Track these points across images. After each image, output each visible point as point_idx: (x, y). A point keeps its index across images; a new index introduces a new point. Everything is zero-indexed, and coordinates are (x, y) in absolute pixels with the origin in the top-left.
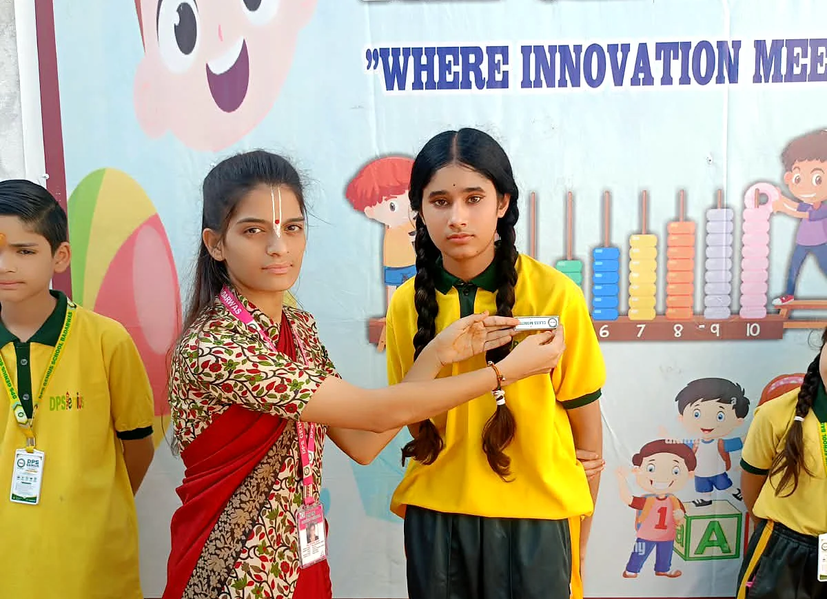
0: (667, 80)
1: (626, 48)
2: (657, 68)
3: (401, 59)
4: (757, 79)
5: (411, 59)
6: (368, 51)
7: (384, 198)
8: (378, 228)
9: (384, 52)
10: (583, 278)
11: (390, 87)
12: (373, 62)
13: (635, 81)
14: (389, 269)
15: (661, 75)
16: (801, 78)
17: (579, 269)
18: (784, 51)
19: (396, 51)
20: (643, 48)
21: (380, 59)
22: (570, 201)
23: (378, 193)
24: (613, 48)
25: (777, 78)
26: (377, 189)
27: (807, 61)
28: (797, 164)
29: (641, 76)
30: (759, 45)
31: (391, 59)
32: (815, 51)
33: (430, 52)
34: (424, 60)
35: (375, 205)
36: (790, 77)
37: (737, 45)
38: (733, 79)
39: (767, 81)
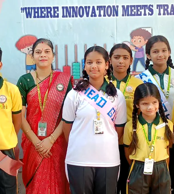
0: (100, 15)
1: (89, 7)
2: (97, 12)
3: (30, 10)
4: (123, 15)
5: (33, 10)
6: (21, 8)
7: (26, 47)
8: (24, 55)
9: (26, 8)
10: (80, 68)
11: (27, 17)
12: (23, 11)
13: (92, 16)
14: (28, 66)
15: (98, 14)
16: (134, 15)
17: (79, 65)
18: (130, 8)
19: (29, 8)
20: (93, 7)
21: (25, 10)
22: (76, 47)
23: (24, 45)
24: (86, 7)
25: (128, 15)
26: (24, 44)
27: (136, 11)
28: (134, 37)
29: (93, 14)
30: (123, 7)
31: (27, 10)
32: (137, 8)
33: (38, 8)
34: (36, 10)
35: (23, 48)
36: (132, 15)
37: (117, 6)
38: (117, 15)
39: (126, 16)
